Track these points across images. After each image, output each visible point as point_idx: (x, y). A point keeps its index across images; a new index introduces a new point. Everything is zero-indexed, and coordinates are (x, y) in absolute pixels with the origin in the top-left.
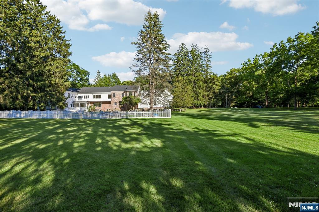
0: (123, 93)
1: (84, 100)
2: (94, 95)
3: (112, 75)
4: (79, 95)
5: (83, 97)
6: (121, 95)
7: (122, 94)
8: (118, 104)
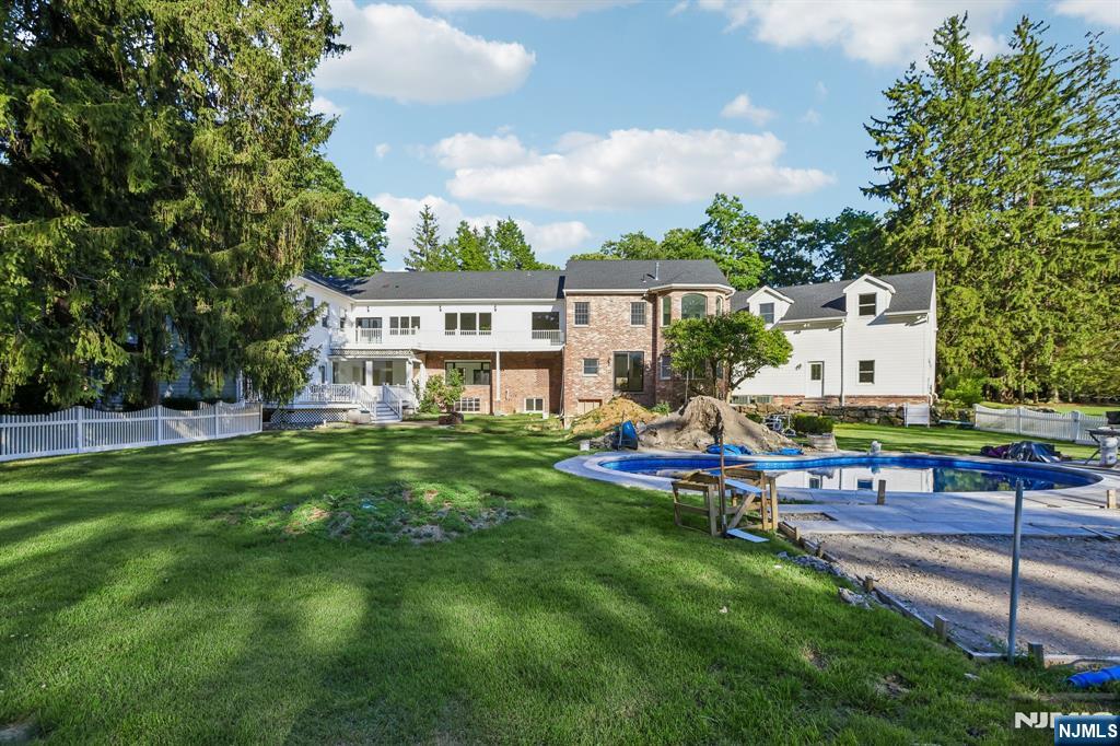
0: (637, 299)
1: (391, 342)
2: (448, 315)
3: (494, 228)
4: (361, 312)
5: (386, 324)
6: (628, 316)
7: (634, 305)
8: (606, 369)
